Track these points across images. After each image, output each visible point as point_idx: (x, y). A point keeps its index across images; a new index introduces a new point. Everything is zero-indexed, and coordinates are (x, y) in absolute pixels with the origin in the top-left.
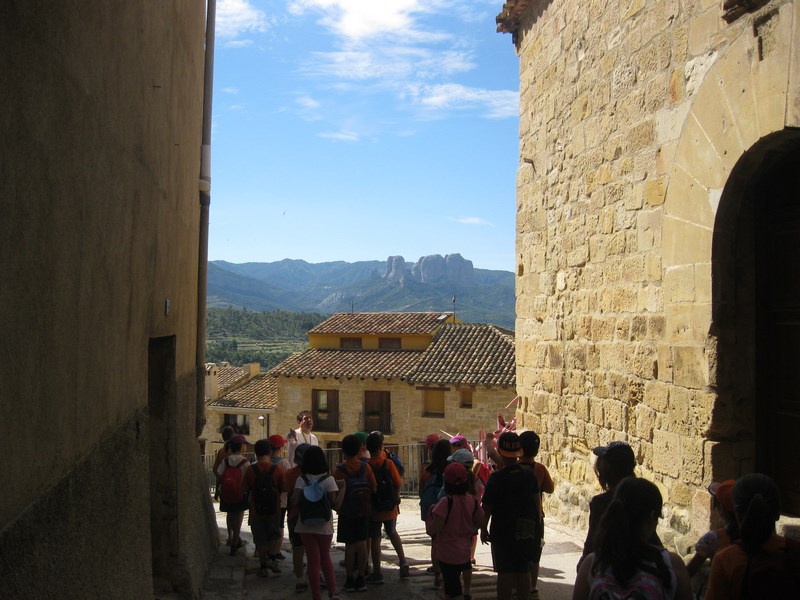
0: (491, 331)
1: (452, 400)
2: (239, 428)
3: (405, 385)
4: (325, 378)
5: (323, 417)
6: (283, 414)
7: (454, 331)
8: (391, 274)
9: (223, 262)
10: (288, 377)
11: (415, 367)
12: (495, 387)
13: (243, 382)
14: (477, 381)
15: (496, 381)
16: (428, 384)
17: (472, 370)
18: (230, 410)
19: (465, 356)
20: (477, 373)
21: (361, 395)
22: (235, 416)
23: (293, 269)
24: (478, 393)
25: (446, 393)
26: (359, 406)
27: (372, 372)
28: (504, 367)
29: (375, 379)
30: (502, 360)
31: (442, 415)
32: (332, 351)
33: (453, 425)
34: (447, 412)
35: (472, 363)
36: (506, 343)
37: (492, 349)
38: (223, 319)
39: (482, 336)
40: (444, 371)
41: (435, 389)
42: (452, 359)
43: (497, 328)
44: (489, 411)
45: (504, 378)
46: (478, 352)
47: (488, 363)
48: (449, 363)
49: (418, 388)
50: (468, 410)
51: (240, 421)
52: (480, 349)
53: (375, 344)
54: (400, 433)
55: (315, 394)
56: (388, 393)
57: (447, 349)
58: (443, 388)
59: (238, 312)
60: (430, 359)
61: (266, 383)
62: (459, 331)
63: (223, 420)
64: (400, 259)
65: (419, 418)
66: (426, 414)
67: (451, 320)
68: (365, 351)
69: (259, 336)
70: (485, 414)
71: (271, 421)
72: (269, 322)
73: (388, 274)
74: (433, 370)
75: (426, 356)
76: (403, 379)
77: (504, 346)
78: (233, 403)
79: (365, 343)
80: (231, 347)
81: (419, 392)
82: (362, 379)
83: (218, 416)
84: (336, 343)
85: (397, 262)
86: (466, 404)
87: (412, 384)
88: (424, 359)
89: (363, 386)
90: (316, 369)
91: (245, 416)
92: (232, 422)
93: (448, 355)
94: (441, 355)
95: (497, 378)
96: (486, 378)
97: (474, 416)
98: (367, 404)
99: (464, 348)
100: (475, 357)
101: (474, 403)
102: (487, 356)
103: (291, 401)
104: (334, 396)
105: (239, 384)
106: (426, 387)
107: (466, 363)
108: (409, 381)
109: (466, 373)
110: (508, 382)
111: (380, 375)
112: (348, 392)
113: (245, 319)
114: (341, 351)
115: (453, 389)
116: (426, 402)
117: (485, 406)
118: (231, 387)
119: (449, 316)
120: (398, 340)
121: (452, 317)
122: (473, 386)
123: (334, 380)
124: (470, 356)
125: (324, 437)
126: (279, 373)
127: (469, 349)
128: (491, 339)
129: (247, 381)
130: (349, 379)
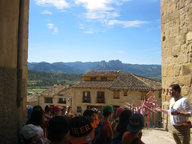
0: (131, 75)
1: (121, 94)
2: (63, 102)
3: (108, 90)
4: (86, 88)
5: (86, 99)
6: (75, 98)
7: (121, 75)
8: (102, 65)
9: (62, 62)
10: (77, 88)
11: (111, 85)
12: (133, 90)
13: (65, 90)
14: (129, 89)
15: (134, 89)
16: (115, 90)
17: (127, 86)
18: (61, 97)
19: (125, 82)
20: (128, 86)
21: (96, 93)
22: (62, 99)
23: (79, 64)
24: (129, 92)
25: (120, 92)
26: (96, 96)
27: (100, 86)
28: (136, 85)
29: (100, 88)
30: (135, 83)
31: (119, 98)
32: (88, 81)
33: (122, 101)
34: (120, 97)
35: (127, 84)
36: (136, 78)
37: (132, 80)
38: (62, 76)
39: (129, 77)
40: (119, 86)
41: (117, 91)
42: (121, 83)
43: (133, 74)
44: (132, 97)
45: (136, 88)
46: (128, 81)
47: (131, 84)
48: (120, 84)
49: (112, 91)
50: (126, 97)
51: (64, 100)
52: (129, 80)
53: (100, 79)
54: (107, 103)
55: (84, 93)
56: (104, 92)
57: (120, 80)
58: (119, 91)
59: (65, 74)
60: (115, 83)
61: (71, 90)
62: (123, 75)
63: (59, 100)
64: (104, 61)
65: (112, 99)
66: (114, 98)
67: (120, 72)
68: (97, 81)
69: (71, 80)
70: (131, 98)
71: (72, 100)
72: (73, 76)
73: (101, 65)
74: (116, 86)
75: (114, 82)
76: (108, 88)
77: (136, 79)
78: (62, 95)
79: (97, 79)
80: (64, 82)
81: (112, 92)
82: (97, 88)
83: (58, 99)
84: (89, 79)
85: (104, 62)
86: (126, 95)
87: (110, 90)
88: (114, 83)
89: (97, 90)
90: (84, 86)
91: (65, 99)
92: (61, 100)
93: (120, 82)
94: (118, 82)
95: (134, 88)
96: (131, 88)
97: (128, 98)
98: (98, 95)
99: (124, 80)
100: (128, 82)
101: (128, 95)
102: (131, 82)
103: (77, 95)
104: (89, 93)
105: (64, 90)
106: (114, 90)
107: (125, 84)
108: (110, 89)
109: (125, 86)
110: (137, 89)
111: (101, 87)
112: (93, 92)
113: (67, 76)
114: (91, 81)
115: (122, 91)
116: (114, 94)
117: (131, 96)
118: (61, 91)
119: (120, 71)
120: (106, 78)
121: (121, 72)
122: (127, 90)
123: (89, 89)
124: (126, 82)
125: (86, 104)
126: (74, 87)
127: (126, 80)
128: (132, 77)
129: (66, 89)
130: (93, 88)
